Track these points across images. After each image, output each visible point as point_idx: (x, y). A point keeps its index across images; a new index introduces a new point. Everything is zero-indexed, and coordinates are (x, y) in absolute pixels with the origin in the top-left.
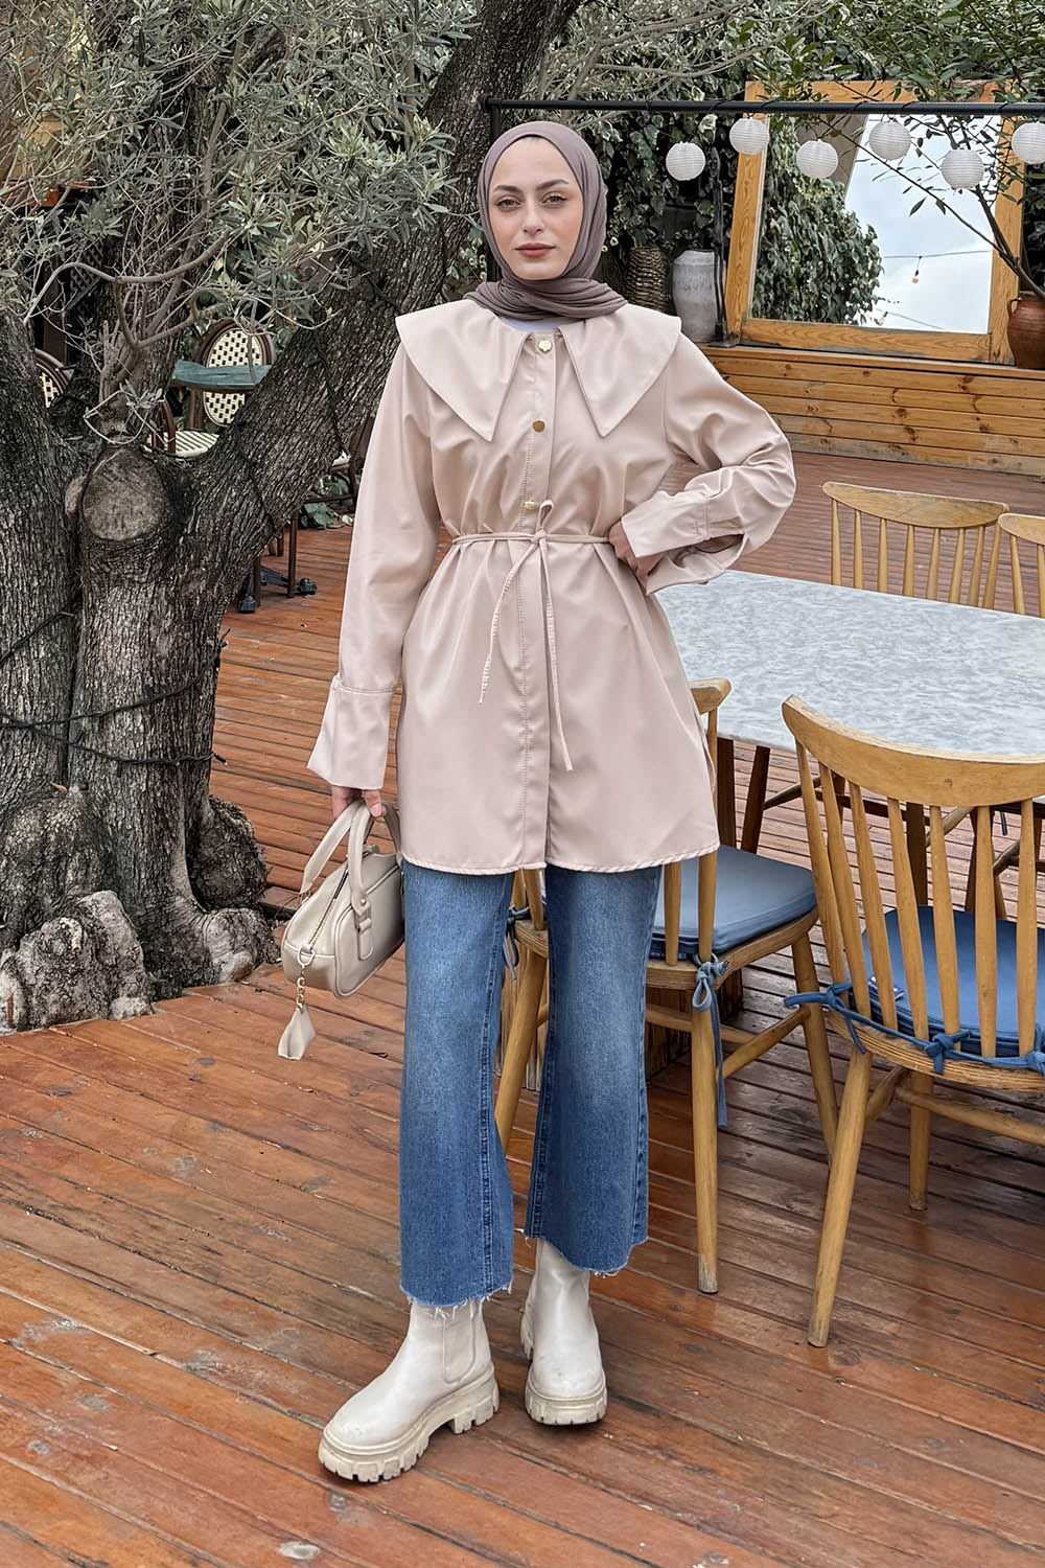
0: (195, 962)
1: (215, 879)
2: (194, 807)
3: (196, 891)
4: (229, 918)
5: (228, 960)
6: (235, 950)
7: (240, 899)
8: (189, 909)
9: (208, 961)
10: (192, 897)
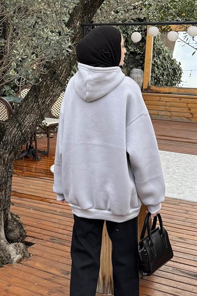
0: (7, 257)
1: (12, 235)
2: (6, 215)
3: (7, 238)
4: (16, 246)
5: (16, 257)
6: (17, 254)
7: (19, 240)
8: (5, 243)
9: (10, 257)
10: (5, 240)
